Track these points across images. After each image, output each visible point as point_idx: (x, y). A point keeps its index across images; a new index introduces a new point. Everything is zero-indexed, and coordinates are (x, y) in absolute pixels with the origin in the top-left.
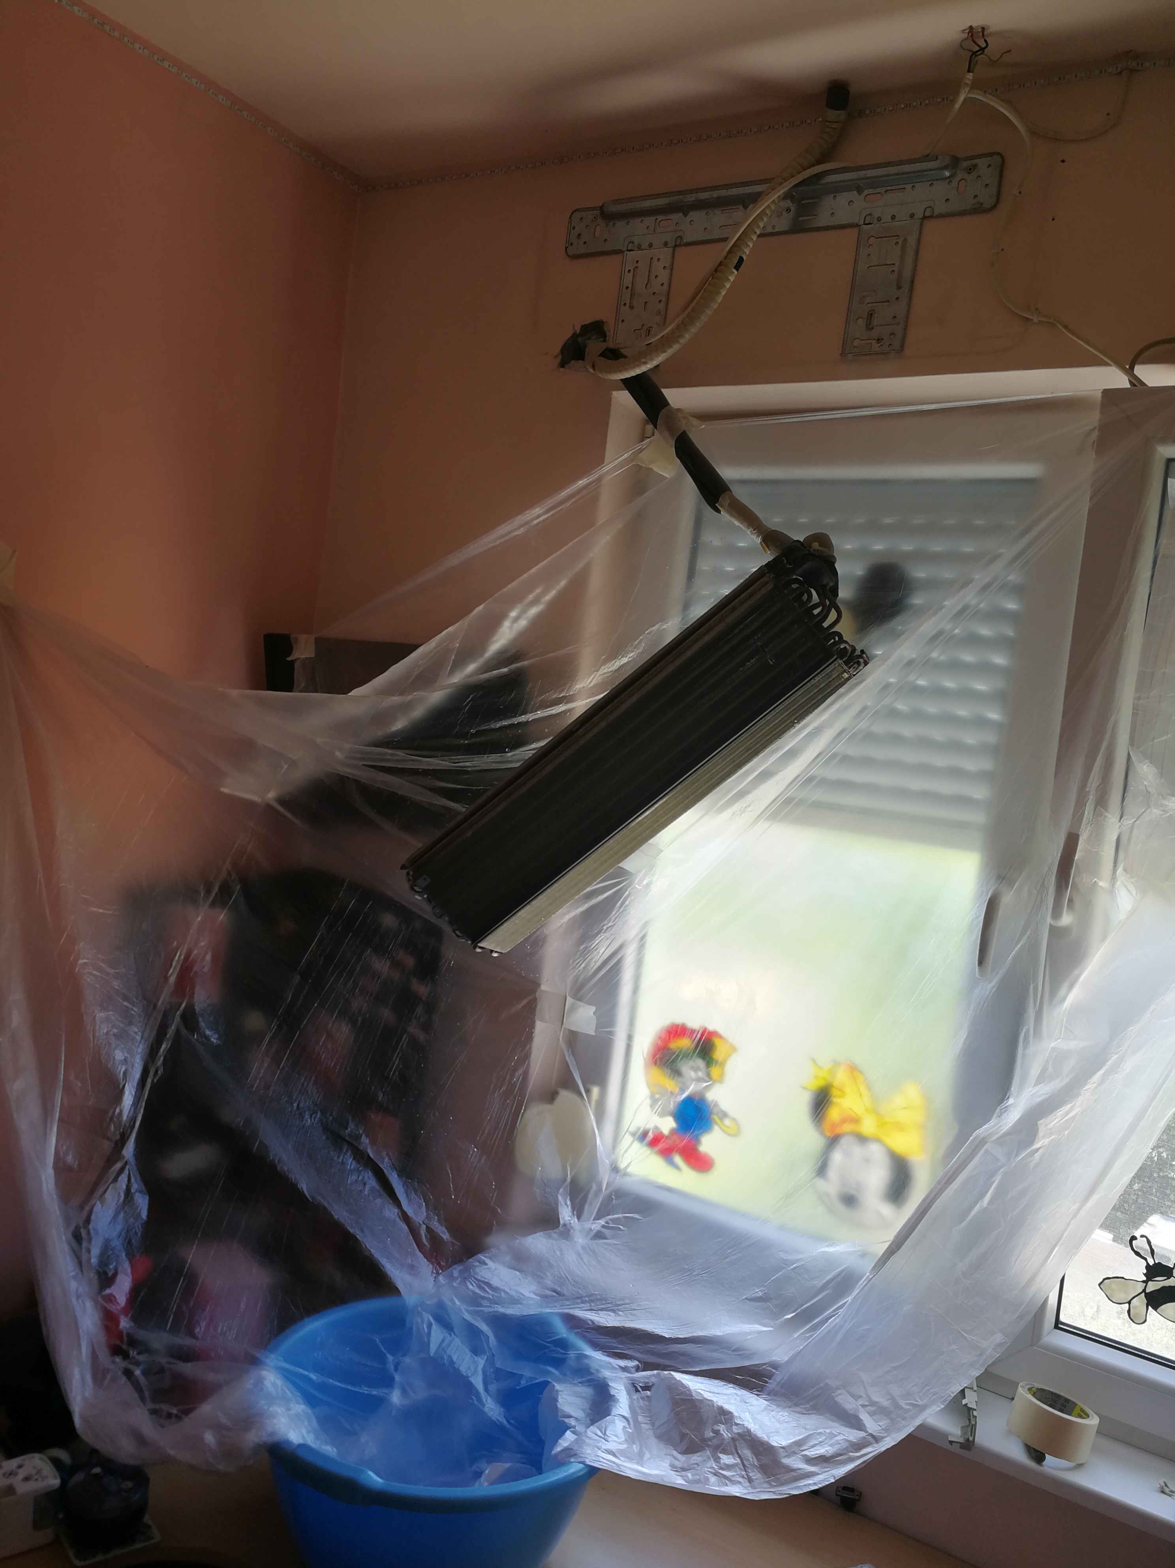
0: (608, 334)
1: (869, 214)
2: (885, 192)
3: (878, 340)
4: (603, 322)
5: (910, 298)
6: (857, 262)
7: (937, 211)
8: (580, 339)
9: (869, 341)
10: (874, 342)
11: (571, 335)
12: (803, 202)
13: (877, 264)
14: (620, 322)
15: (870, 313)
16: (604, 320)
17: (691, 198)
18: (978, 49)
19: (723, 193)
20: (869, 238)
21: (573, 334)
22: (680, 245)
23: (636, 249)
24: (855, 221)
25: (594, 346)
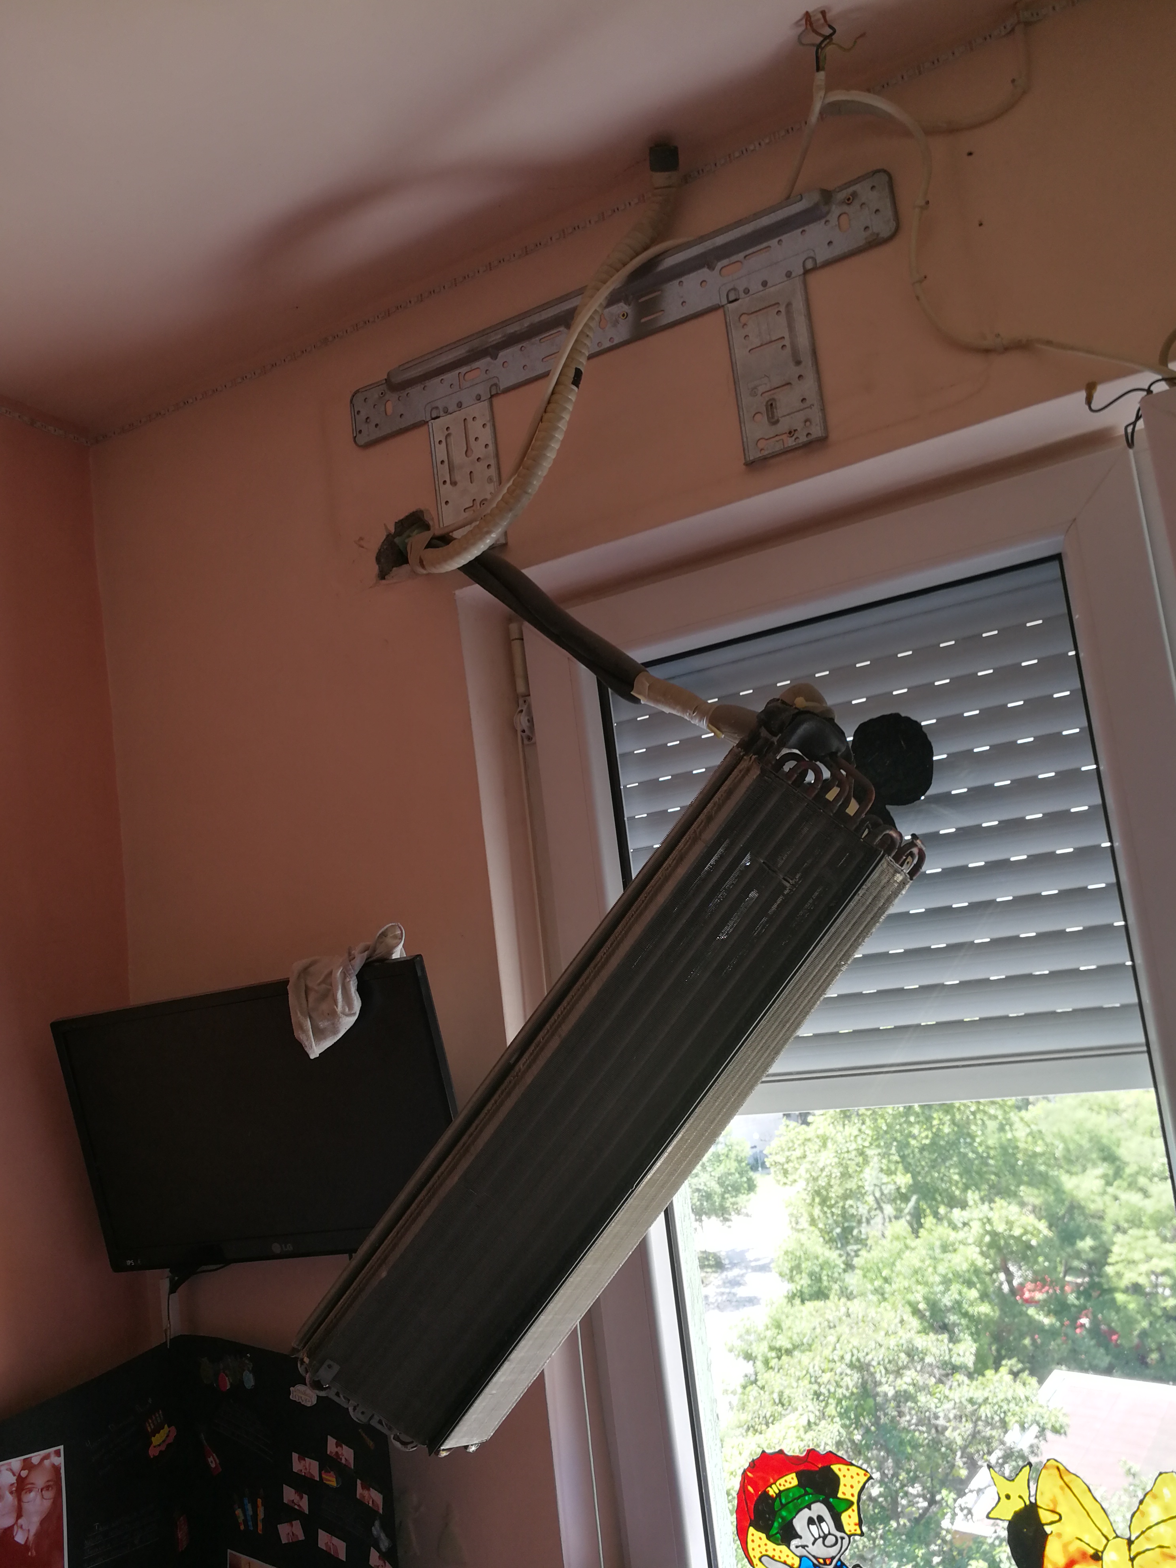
0: (431, 523)
1: (732, 289)
2: (745, 257)
3: (790, 433)
4: (421, 512)
5: (818, 372)
6: (732, 348)
7: (820, 260)
8: (397, 540)
9: (777, 438)
10: (784, 437)
11: (385, 537)
12: (640, 301)
13: (759, 345)
14: (443, 504)
15: (769, 403)
16: (423, 508)
17: (496, 337)
18: (821, 39)
19: (536, 318)
20: (741, 316)
21: (388, 536)
22: (497, 394)
23: (442, 413)
24: (715, 301)
25: (417, 541)
